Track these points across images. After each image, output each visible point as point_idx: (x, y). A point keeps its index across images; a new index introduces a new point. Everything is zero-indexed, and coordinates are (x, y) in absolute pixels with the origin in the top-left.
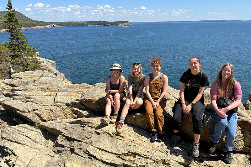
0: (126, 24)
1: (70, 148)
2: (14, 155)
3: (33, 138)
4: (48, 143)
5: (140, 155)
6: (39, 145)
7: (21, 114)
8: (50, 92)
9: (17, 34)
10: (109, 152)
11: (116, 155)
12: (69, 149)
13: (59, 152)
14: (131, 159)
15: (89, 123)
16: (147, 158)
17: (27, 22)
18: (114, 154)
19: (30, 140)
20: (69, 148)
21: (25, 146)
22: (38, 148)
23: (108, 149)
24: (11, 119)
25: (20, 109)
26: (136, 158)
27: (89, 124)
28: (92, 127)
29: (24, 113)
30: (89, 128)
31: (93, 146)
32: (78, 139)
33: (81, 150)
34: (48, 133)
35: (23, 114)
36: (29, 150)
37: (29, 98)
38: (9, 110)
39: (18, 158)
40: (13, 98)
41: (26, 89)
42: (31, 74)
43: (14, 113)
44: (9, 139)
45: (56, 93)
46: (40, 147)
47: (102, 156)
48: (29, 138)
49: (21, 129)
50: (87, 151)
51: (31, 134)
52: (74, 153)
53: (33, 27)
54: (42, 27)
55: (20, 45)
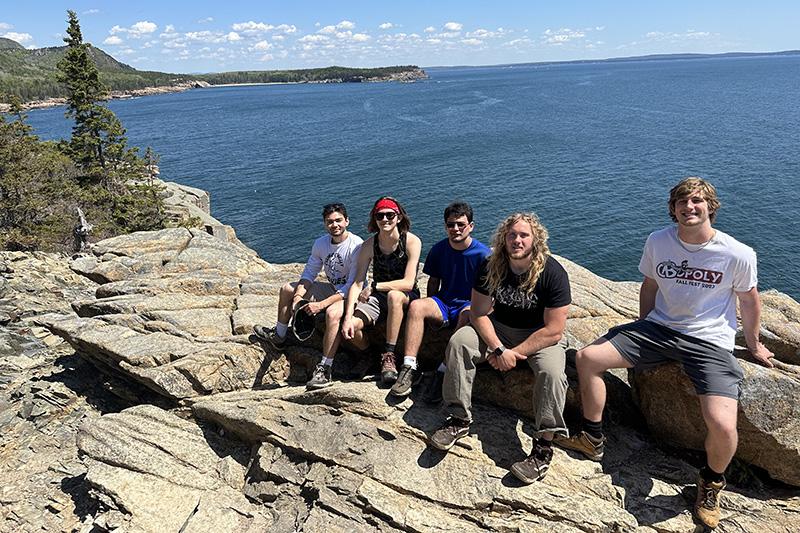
0: (410, 74)
1: (302, 486)
2: (122, 509)
3: (178, 452)
4: (226, 468)
5: (534, 511)
6: (198, 475)
7: (134, 370)
8: (215, 297)
9: (96, 114)
10: (430, 500)
11: (455, 511)
12: (298, 490)
13: (267, 499)
14: (507, 524)
15: (357, 400)
16: (558, 518)
17: (120, 77)
18: (445, 505)
19: (168, 458)
20: (297, 484)
21: (153, 477)
22: (194, 485)
23: (426, 488)
24: (99, 385)
25: (131, 354)
26: (522, 522)
27: (356, 405)
28: (366, 416)
29: (142, 369)
30: (356, 418)
31: (377, 480)
32: (326, 458)
33: (339, 493)
34: (222, 432)
35: (142, 372)
36: (168, 493)
37: (153, 318)
38: (92, 357)
39: (135, 520)
40: (104, 320)
41: (141, 288)
42: (152, 241)
43: (109, 369)
44: (102, 455)
45: (233, 297)
46: (202, 480)
47: (410, 513)
48: (166, 452)
49: (139, 423)
50: (360, 498)
51: (169, 438)
52: (317, 504)
53: (139, 92)
54: (162, 90)
55: (103, 146)
